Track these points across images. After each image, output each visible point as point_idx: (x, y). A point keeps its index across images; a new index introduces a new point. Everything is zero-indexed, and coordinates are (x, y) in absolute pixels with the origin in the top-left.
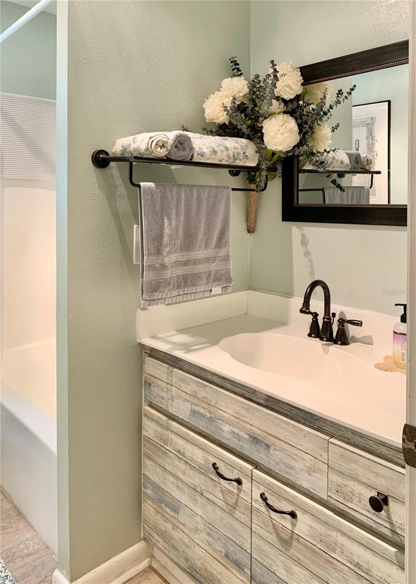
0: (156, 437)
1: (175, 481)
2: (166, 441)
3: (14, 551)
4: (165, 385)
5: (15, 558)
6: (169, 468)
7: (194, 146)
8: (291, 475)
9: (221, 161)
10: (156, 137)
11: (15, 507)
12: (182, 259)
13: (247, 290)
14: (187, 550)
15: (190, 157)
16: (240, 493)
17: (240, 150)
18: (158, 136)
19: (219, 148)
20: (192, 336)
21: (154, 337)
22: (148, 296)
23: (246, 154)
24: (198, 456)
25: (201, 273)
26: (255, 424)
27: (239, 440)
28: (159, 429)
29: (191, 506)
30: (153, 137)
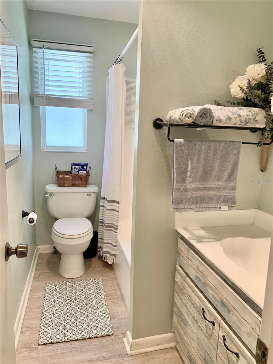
0: (180, 283)
1: (186, 310)
2: (184, 287)
3: (116, 314)
4: (186, 257)
5: (115, 318)
6: (185, 302)
7: (214, 115)
8: (239, 333)
9: (235, 124)
10: (185, 111)
11: (122, 295)
12: (200, 187)
13: (256, 209)
14: (188, 347)
15: (210, 122)
16: (214, 330)
17: (251, 117)
18: (187, 110)
19: (234, 116)
20: (207, 233)
21: (185, 229)
22: (176, 206)
23: (256, 119)
24: (197, 301)
25: (213, 196)
26: (224, 295)
27: (216, 301)
28: (182, 280)
29: (192, 326)
30: (184, 111)
